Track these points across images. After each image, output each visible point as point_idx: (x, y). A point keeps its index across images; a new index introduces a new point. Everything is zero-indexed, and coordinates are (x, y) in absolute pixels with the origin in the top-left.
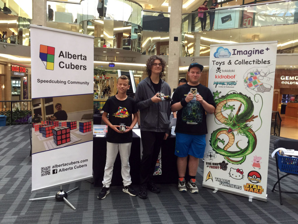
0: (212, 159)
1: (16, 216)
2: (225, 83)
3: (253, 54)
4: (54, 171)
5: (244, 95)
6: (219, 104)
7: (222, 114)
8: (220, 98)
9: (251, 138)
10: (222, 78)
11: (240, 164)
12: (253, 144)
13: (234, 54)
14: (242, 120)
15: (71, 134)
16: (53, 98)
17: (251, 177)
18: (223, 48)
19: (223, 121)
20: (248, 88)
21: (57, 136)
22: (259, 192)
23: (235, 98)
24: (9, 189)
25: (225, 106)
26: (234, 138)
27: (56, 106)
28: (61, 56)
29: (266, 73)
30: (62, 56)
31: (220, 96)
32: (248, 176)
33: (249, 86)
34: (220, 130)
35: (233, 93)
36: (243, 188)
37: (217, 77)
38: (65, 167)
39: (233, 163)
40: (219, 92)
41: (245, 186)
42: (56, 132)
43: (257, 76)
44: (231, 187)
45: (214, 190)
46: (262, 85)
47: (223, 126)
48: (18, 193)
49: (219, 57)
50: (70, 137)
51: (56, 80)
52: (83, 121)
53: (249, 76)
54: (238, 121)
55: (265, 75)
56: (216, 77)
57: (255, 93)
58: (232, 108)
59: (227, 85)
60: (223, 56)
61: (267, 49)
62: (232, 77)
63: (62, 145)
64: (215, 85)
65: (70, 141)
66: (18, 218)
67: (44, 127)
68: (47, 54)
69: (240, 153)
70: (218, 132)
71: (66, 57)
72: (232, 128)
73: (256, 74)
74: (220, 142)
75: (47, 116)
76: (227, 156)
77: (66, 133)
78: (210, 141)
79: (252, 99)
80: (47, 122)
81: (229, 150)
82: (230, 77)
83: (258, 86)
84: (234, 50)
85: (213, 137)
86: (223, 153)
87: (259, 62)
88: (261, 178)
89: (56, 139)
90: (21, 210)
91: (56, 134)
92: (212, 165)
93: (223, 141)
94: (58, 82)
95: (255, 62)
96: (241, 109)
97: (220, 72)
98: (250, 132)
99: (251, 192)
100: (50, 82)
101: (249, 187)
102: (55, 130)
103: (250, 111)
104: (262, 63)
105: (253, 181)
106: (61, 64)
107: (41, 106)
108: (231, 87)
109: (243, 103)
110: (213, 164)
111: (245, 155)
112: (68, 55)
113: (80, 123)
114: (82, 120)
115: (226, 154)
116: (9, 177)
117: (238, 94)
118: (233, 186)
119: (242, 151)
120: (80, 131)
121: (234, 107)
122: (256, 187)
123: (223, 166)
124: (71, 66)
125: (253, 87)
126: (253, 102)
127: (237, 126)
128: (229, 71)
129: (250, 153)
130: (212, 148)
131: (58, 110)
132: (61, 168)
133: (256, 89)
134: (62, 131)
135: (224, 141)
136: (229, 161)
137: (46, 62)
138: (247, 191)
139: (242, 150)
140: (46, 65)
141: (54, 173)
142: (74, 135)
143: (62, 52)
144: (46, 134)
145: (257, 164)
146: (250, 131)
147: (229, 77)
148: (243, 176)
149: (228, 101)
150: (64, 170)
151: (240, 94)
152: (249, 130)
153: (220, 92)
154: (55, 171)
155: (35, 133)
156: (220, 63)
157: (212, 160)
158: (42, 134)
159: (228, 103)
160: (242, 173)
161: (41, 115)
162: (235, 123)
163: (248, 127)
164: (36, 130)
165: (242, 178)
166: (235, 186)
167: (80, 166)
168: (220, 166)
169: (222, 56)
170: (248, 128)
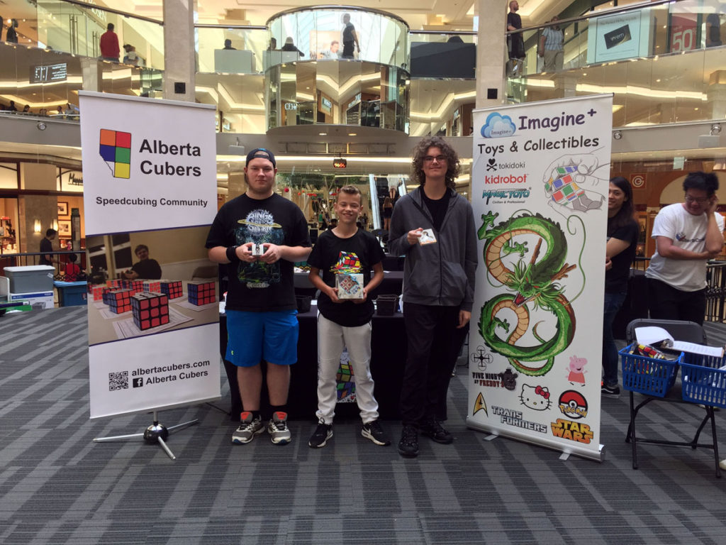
0: (484, 365)
1: (60, 467)
2: (506, 194)
3: (563, 124)
4: (135, 381)
5: (545, 219)
6: (494, 240)
7: (501, 264)
8: (497, 228)
9: (564, 315)
10: (498, 182)
11: (543, 375)
12: (568, 329)
13: (523, 128)
14: (544, 275)
15: (169, 307)
16: (131, 234)
17: (566, 405)
18: (500, 116)
19: (504, 278)
20: (553, 203)
21: (140, 310)
22: (583, 438)
23: (527, 227)
24: (64, 420)
25: (507, 246)
26: (528, 318)
27: (136, 251)
28: (144, 151)
29: (591, 167)
30: (145, 149)
31: (497, 222)
32: (561, 401)
33: (557, 197)
34: (499, 299)
35: (523, 214)
36: (549, 429)
37: (490, 181)
38: (160, 375)
39: (528, 372)
40: (493, 214)
41: (553, 426)
42: (137, 302)
43: (572, 175)
44: (525, 427)
45: (490, 434)
46: (582, 194)
47: (505, 290)
48: (78, 429)
49: (491, 136)
50: (168, 314)
51: (135, 198)
52: (196, 282)
53: (555, 175)
54: (535, 279)
55: (589, 171)
56: (487, 181)
57: (568, 213)
58: (522, 248)
59: (510, 197)
60: (500, 133)
61: (592, 113)
62: (520, 179)
63: (151, 329)
64: (486, 198)
65: (169, 322)
66: (61, 470)
67: (112, 292)
68: (115, 146)
69: (541, 349)
70: (496, 303)
71: (155, 152)
72: (522, 293)
73: (569, 170)
74: (499, 325)
75: (119, 271)
76: (515, 357)
77: (160, 306)
78: (480, 325)
79: (563, 228)
80: (119, 282)
81: (517, 344)
82: (517, 180)
83: (575, 197)
84: (523, 118)
85: (485, 316)
86: (507, 351)
87: (575, 144)
88: (586, 406)
89: (138, 317)
90: (72, 457)
91: (138, 308)
92: (485, 379)
93: (505, 325)
94: (139, 202)
95: (566, 144)
96: (540, 250)
97: (495, 170)
98: (561, 303)
99: (567, 438)
100: (123, 202)
101: (563, 427)
102: (136, 299)
103: (559, 254)
104: (581, 146)
105: (570, 414)
106: (146, 165)
107: (104, 250)
108: (519, 202)
109: (545, 238)
110: (487, 375)
111: (552, 354)
112: (161, 146)
113: (189, 285)
114: (195, 278)
115: (513, 354)
116: (71, 399)
117: (533, 216)
118: (529, 425)
119: (544, 347)
120: (190, 301)
121: (525, 247)
122: (577, 428)
123: (508, 380)
124: (167, 169)
125: (564, 200)
126: (565, 235)
127: (534, 290)
128: (514, 166)
129: (561, 351)
130: (484, 341)
131: (141, 257)
132: (151, 376)
133: (570, 205)
134: (152, 300)
135: (508, 325)
136: (520, 369)
137: (113, 163)
138: (558, 436)
139: (544, 343)
140: (113, 168)
141: (135, 385)
142: (179, 310)
143: (145, 141)
144: (117, 307)
145: (577, 376)
146: (561, 300)
147: (513, 180)
148: (549, 402)
149: (513, 233)
150: (157, 380)
151: (539, 216)
152: (558, 298)
153: (497, 215)
154: (139, 382)
155: (95, 304)
156: (495, 148)
157: (483, 368)
158: (108, 306)
159: (513, 238)
160: (546, 395)
161: (106, 269)
162: (530, 282)
163: (556, 290)
164: (95, 299)
165: (547, 408)
166: (533, 425)
167: (192, 375)
168: (500, 381)
169: (498, 133)
170: (556, 293)
